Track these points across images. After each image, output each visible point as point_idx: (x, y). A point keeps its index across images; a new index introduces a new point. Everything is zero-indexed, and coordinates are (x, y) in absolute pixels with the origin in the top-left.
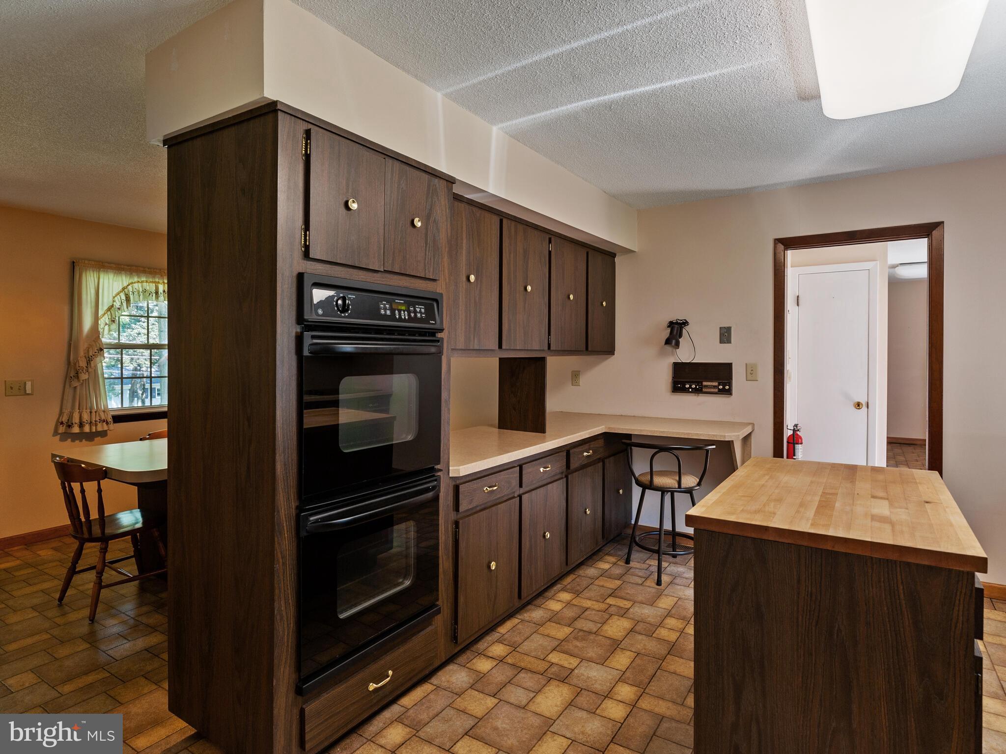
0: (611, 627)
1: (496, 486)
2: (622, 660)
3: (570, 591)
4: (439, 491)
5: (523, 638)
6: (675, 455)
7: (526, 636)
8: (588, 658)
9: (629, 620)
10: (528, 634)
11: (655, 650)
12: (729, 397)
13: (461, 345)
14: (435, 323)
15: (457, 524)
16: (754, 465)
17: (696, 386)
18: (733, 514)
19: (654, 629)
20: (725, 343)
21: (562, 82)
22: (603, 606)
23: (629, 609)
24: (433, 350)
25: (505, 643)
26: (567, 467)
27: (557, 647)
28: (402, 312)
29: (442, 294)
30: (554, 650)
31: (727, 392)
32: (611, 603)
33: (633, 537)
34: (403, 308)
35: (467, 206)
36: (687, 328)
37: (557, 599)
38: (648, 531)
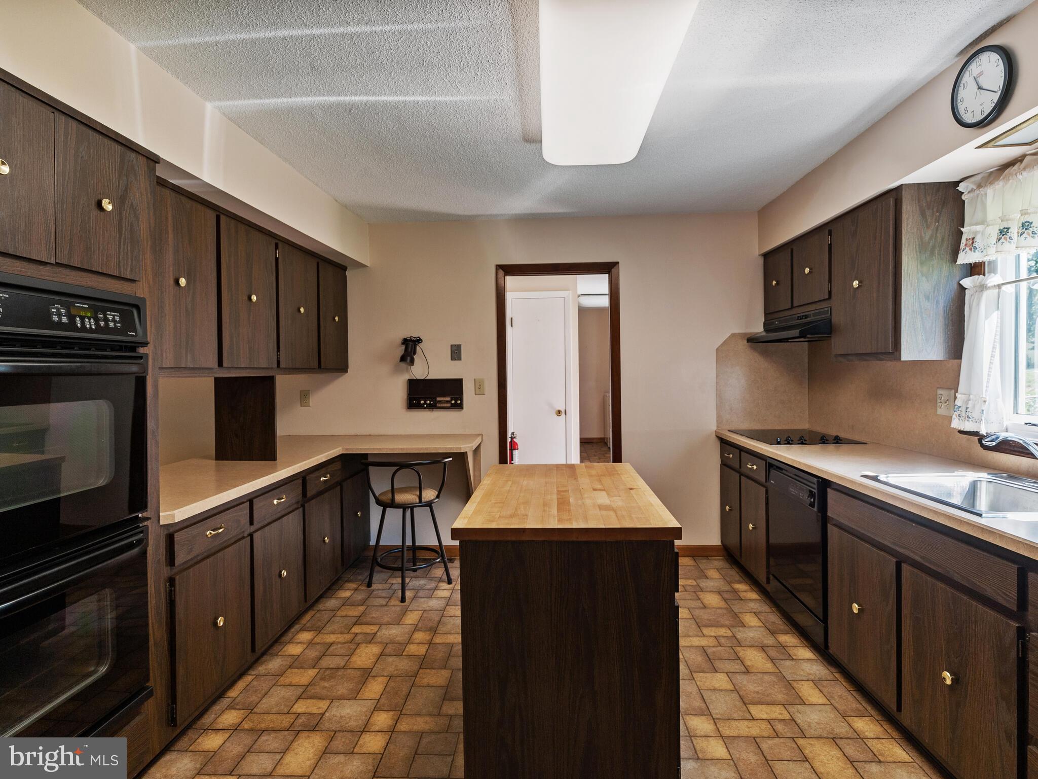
0: (360, 656)
1: (221, 528)
2: (375, 688)
3: (311, 629)
4: (147, 545)
5: (260, 696)
6: (415, 470)
7: (263, 692)
8: (338, 696)
9: (378, 644)
10: (266, 689)
11: (407, 668)
12: (460, 411)
13: (168, 362)
14: (136, 335)
15: (171, 581)
16: (496, 473)
17: (430, 402)
18: (493, 521)
19: (404, 648)
20: (456, 360)
21: (298, 70)
22: (348, 637)
23: (376, 633)
24: (134, 369)
25: (238, 707)
26: (303, 496)
27: (302, 694)
28: (87, 320)
29: (144, 300)
30: (299, 698)
31: (459, 406)
32: (357, 631)
33: (374, 559)
34: (89, 314)
35: (173, 194)
36: (421, 345)
37: (296, 641)
38: (390, 549)
